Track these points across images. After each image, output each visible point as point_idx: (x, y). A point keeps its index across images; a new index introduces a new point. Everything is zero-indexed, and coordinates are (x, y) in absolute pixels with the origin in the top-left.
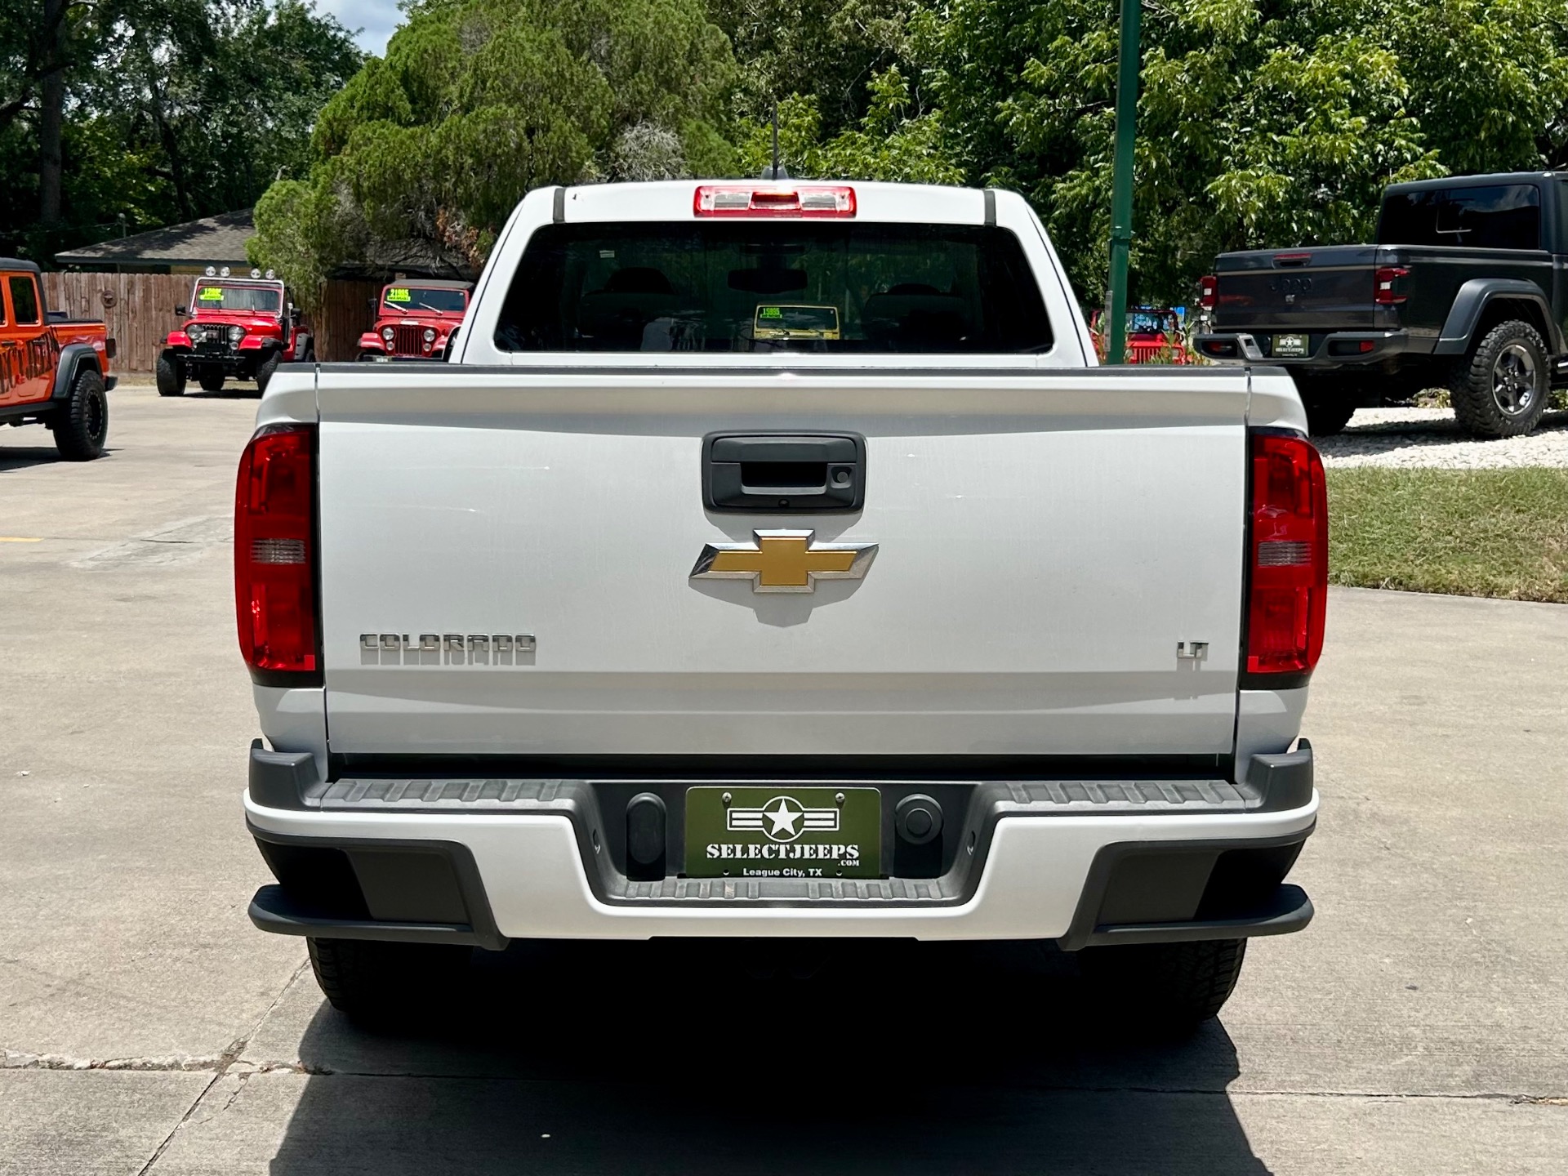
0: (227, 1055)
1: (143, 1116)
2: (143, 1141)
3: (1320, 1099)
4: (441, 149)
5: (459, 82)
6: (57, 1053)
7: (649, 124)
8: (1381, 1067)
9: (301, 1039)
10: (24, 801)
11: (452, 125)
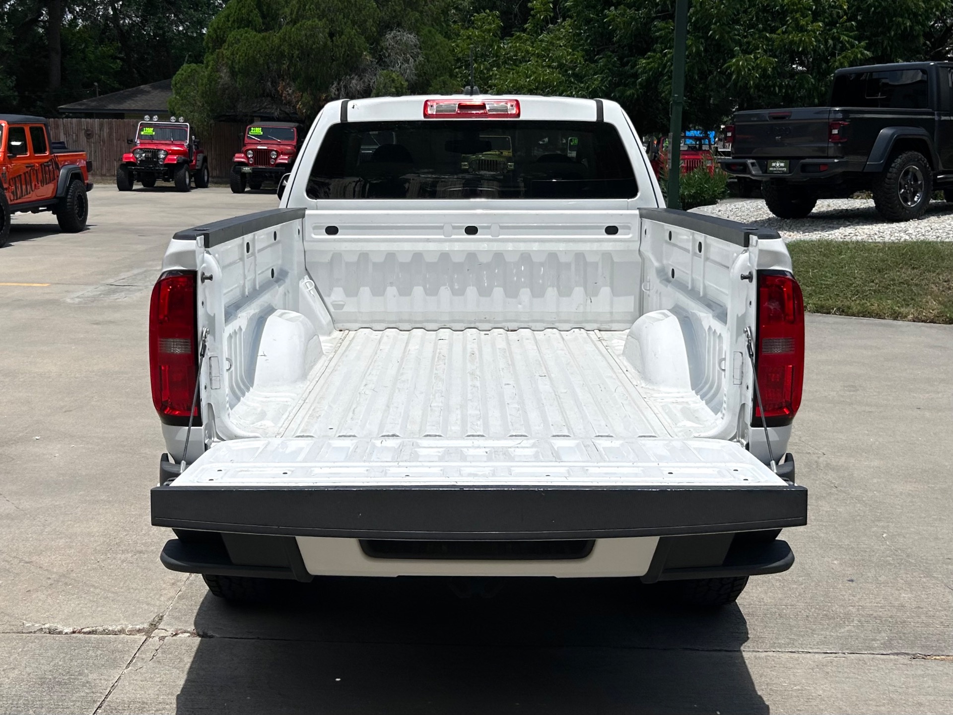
0: (152, 624)
1: (103, 665)
2: (102, 682)
3: (796, 655)
4: (281, 45)
5: (290, 6)
6: (53, 623)
7: (400, 30)
8: (833, 634)
9: (195, 614)
10: (37, 456)
11: (286, 31)
